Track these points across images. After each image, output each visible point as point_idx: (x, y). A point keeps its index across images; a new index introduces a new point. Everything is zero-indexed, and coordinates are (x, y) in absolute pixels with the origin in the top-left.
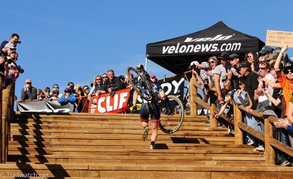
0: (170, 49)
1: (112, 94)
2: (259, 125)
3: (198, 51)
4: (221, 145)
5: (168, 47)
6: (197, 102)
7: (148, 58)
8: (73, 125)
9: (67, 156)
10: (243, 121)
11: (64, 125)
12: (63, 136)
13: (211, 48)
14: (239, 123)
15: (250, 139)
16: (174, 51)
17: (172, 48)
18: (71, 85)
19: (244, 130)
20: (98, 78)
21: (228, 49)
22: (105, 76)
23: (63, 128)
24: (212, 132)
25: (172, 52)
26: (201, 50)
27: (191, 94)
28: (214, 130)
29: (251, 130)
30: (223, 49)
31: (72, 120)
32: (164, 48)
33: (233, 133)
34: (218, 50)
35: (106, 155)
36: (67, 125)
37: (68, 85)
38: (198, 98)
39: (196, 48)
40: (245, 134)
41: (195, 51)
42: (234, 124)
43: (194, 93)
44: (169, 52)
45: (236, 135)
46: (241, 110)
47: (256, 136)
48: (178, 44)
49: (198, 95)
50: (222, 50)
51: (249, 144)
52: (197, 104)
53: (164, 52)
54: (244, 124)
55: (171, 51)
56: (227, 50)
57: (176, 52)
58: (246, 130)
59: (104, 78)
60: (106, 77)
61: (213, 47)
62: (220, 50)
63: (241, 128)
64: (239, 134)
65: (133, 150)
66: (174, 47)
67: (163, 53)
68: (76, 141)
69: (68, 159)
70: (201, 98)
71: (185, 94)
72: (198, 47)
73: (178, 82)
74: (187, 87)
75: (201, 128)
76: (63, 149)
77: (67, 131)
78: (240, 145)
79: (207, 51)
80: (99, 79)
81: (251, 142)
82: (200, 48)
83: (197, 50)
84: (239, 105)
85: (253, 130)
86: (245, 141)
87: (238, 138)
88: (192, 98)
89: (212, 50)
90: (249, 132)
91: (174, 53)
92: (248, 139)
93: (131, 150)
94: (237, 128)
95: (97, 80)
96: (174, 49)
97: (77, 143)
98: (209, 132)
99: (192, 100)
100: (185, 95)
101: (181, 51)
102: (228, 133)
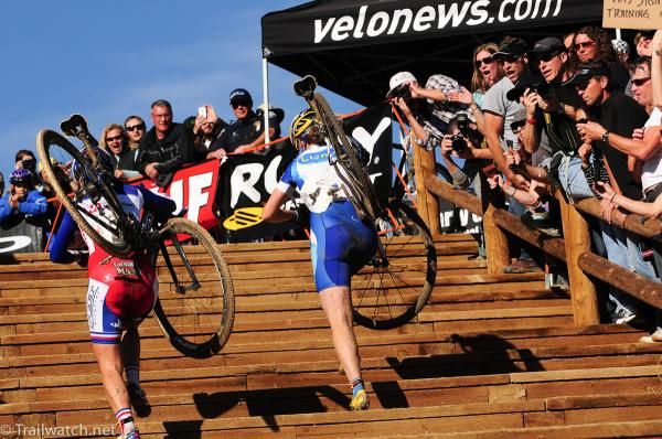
0: (338, 28)
1: (166, 181)
2: (646, 259)
3: (428, 26)
4: (530, 331)
5: (331, 21)
6: (439, 192)
7: (270, 59)
8: (53, 295)
9: (48, 403)
10: (594, 248)
11: (23, 297)
12: (25, 335)
13: (469, 15)
14: (581, 257)
15: (620, 307)
16: (351, 32)
17: (345, 24)
18: (26, 158)
19: (601, 277)
20: (113, 134)
21: (522, 13)
22: (133, 123)
23: (21, 308)
24: (496, 288)
25: (346, 35)
26: (435, 23)
27: (417, 168)
28: (501, 281)
29: (624, 279)
30: (505, 16)
31: (49, 278)
32: (318, 23)
33: (563, 287)
34: (491, 20)
35: (171, 389)
36: (35, 296)
37: (18, 159)
38: (440, 178)
39: (419, 18)
40: (602, 289)
41: (418, 28)
42: (568, 260)
43: (424, 164)
44: (336, 37)
45: (577, 295)
46: (586, 215)
47: (642, 298)
48: (363, 10)
49: (439, 169)
50: (502, 19)
51: (619, 322)
52: (436, 197)
53: (319, 36)
54: (600, 260)
55: (341, 33)
56: (518, 17)
57: (358, 34)
58: (606, 276)
59: (131, 129)
60: (139, 127)
61: (474, 12)
62: (496, 19)
63: (590, 271)
64: (583, 291)
65: (256, 366)
66: (349, 20)
67: (318, 40)
68: (70, 351)
69: (54, 412)
70: (450, 179)
71: (397, 166)
72: (426, 14)
73: (371, 131)
74: (400, 147)
75: (457, 277)
76: (33, 381)
77: (36, 317)
78: (592, 327)
79: (456, 24)
80: (117, 138)
81: (627, 316)
82: (432, 17)
83: (422, 24)
84: (578, 198)
85: (631, 276)
86: (606, 314)
87: (581, 303)
88: (419, 180)
89: (471, 22)
90: (617, 284)
91: (351, 39)
92: (615, 305)
93: (252, 367)
94: (576, 272)
95: (111, 139)
96: (350, 27)
97: (74, 357)
98: (487, 290)
99: (420, 186)
100: (395, 171)
101: (371, 32)
102: (547, 288)
